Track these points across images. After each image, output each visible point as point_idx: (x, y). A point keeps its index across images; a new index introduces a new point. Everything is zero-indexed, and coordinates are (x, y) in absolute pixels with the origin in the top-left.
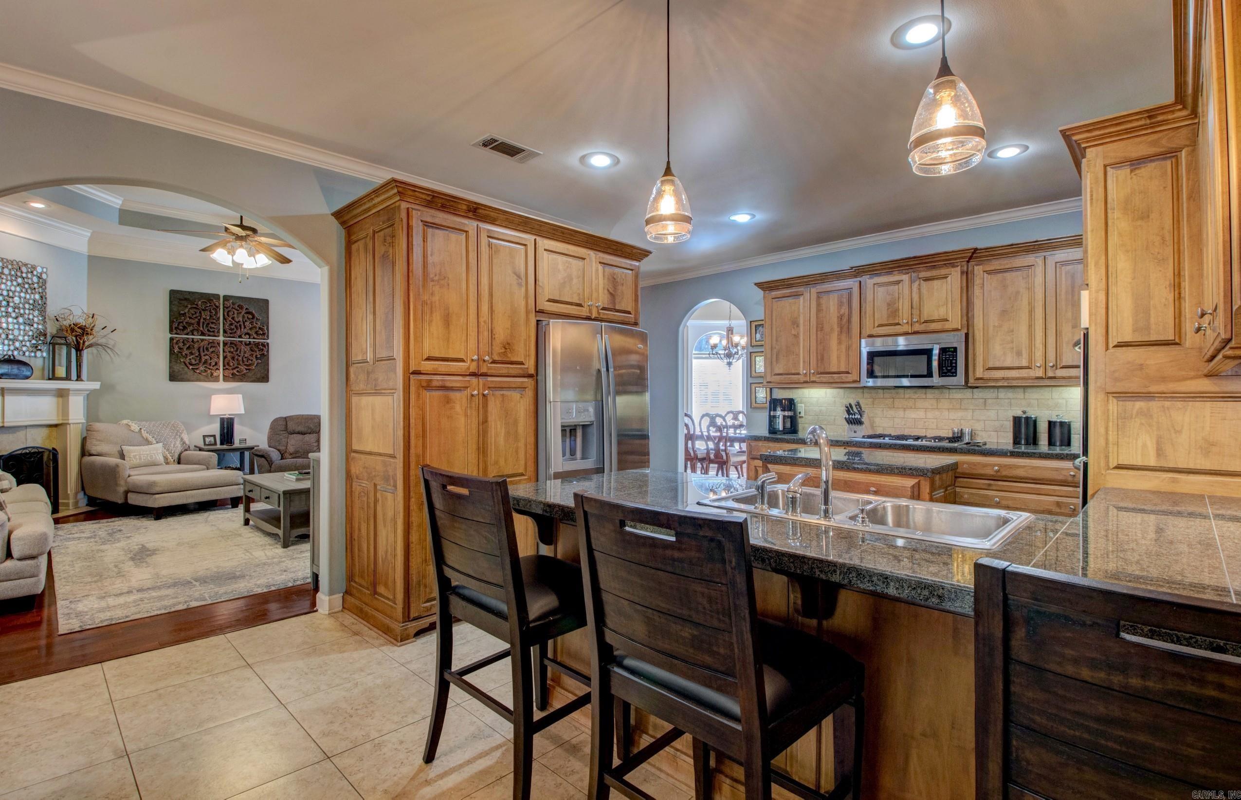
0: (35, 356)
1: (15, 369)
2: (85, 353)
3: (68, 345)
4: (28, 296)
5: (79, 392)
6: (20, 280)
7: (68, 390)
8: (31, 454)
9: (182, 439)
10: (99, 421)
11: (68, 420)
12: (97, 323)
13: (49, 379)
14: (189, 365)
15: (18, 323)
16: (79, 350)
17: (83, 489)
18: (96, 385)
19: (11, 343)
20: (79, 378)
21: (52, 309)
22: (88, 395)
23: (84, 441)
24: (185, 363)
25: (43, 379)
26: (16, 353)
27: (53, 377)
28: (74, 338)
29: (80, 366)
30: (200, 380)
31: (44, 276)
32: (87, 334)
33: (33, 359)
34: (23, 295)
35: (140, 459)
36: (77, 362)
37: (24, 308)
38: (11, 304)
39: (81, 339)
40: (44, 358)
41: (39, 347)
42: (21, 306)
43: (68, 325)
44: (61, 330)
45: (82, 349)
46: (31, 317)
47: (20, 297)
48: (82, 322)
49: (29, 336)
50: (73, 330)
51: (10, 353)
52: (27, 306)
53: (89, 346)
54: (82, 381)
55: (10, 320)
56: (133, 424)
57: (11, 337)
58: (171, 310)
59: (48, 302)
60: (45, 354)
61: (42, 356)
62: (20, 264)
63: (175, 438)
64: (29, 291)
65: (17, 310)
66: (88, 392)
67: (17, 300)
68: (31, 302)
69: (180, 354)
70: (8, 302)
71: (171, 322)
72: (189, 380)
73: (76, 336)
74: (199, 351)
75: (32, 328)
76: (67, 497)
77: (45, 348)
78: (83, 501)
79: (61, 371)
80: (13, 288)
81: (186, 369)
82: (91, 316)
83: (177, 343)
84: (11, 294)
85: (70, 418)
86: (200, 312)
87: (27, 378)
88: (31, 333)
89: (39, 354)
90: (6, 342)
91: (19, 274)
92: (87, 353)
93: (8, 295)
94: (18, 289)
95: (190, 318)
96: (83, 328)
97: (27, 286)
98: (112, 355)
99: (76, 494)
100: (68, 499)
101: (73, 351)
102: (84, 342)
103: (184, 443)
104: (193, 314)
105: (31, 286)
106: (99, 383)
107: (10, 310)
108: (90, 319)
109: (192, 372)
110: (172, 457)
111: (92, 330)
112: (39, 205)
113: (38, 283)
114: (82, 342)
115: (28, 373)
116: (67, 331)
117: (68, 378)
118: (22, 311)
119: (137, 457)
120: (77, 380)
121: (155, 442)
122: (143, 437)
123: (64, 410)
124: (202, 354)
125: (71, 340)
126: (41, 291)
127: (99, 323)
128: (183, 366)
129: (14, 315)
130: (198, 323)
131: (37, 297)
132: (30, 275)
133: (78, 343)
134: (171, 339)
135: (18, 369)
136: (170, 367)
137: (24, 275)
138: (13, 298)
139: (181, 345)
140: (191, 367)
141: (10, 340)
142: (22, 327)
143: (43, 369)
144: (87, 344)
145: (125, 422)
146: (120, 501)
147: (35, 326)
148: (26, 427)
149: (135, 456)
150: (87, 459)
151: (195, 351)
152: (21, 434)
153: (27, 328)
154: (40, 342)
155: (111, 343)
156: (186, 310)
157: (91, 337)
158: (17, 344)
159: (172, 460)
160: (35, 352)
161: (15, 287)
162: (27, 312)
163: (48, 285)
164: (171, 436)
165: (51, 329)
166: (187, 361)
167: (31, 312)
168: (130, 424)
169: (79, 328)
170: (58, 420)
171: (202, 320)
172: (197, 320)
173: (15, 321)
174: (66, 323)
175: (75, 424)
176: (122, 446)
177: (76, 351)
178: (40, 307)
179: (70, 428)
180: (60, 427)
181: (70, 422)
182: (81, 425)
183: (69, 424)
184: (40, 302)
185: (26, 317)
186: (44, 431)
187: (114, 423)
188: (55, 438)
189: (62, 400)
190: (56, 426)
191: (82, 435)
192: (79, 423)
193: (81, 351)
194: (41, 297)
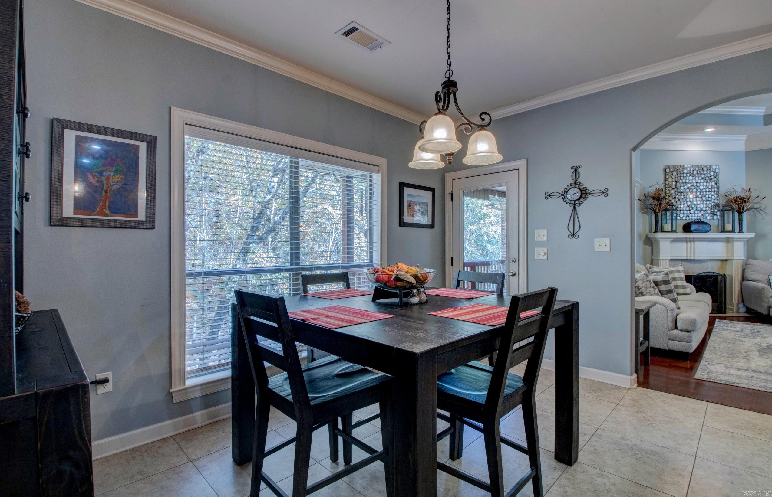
0: (713, 219)
1: (701, 227)
2: (745, 215)
3: (733, 210)
4: (708, 184)
5: (739, 239)
6: (703, 176)
7: (733, 238)
8: (710, 277)
10: (755, 258)
11: (733, 257)
13: (722, 232)
15: (703, 201)
16: (740, 212)
17: (743, 301)
18: (752, 235)
19: (699, 212)
20: (741, 231)
21: (722, 191)
22: (747, 241)
23: (744, 270)
25: (718, 232)
26: (702, 218)
27: (724, 231)
28: (737, 206)
29: (741, 223)
31: (717, 171)
32: (745, 202)
33: (712, 221)
34: (705, 184)
36: (739, 221)
37: (706, 192)
38: (699, 190)
39: (741, 206)
40: (719, 219)
41: (715, 213)
42: (704, 190)
43: (732, 198)
44: (728, 201)
45: (742, 212)
46: (710, 196)
47: (703, 186)
48: (741, 195)
49: (709, 207)
50: (736, 201)
51: (698, 218)
52: (707, 190)
53: (747, 210)
54: (743, 232)
55: (698, 199)
57: (699, 209)
59: (720, 186)
60: (719, 217)
61: (717, 219)
62: (703, 166)
64: (708, 181)
65: (702, 193)
66: (747, 240)
68: (710, 187)
70: (697, 189)
73: (738, 204)
75: (711, 202)
76: (732, 304)
77: (718, 214)
78: (742, 310)
79: (729, 227)
80: (699, 181)
82: (748, 190)
84: (698, 184)
85: (735, 256)
87: (708, 231)
88: (710, 206)
89: (715, 217)
90: (696, 212)
91: (702, 172)
92: (747, 214)
93: (697, 186)
94: (702, 181)
96: (742, 199)
97: (707, 178)
98: (764, 215)
99: (738, 304)
100: (733, 306)
101: (736, 214)
102: (743, 207)
105: (710, 178)
106: (754, 233)
107: (698, 193)
108: (747, 192)
111: (748, 199)
112: (710, 130)
113: (713, 175)
114: (742, 208)
115: (708, 229)
116: (732, 201)
117: (733, 231)
118: (705, 193)
120: (739, 232)
123: (731, 250)
125: (735, 207)
126: (715, 180)
127: (753, 195)
129: (700, 196)
131: (713, 183)
132: (708, 172)
133: (740, 208)
135: (702, 227)
137: (705, 172)
138: (699, 186)
141: (698, 210)
142: (705, 202)
143: (718, 226)
144: (745, 209)
146: (765, 313)
147: (713, 200)
148: (708, 260)
150: (745, 282)
152: (705, 264)
153: (708, 203)
154: (716, 210)
155: (763, 207)
157: (747, 204)
158: (702, 212)
160: (713, 216)
161: (700, 180)
162: (708, 193)
163: (720, 175)
165: (722, 201)
167: (710, 193)
169: (739, 199)
170: (727, 257)
173: (701, 199)
174: (732, 197)
175: (738, 259)
176: (770, 277)
177: (739, 214)
178: (716, 190)
179: (734, 262)
180: (728, 262)
181: (735, 258)
182: (742, 260)
183: (734, 260)
184: (715, 186)
185: (707, 196)
186: (719, 263)
187: (766, 260)
188: (726, 268)
189: (729, 245)
190: (726, 260)
191: (742, 267)
192: (741, 259)
193: (741, 213)
194: (716, 184)
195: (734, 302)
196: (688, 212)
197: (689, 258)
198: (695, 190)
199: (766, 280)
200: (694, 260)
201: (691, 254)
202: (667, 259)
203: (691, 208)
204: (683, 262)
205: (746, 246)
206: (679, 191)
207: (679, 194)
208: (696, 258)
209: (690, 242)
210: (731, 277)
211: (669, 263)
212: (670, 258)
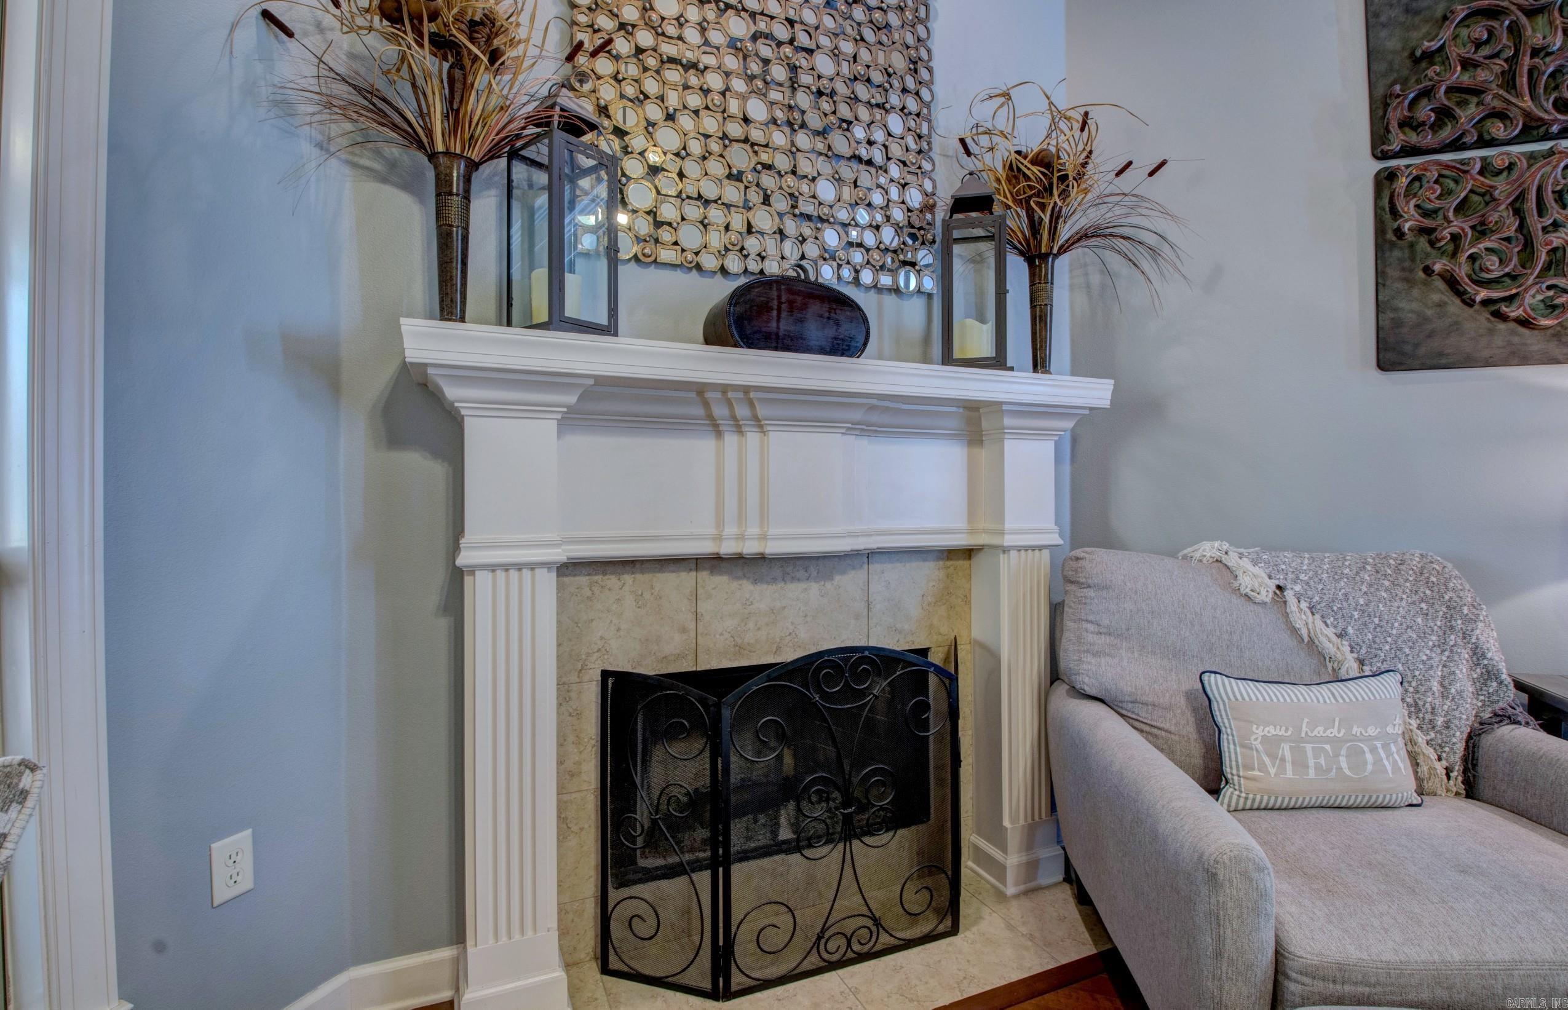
0: (897, 287)
1: (812, 319)
2: (1063, 268)
3: (999, 238)
4: (864, 55)
7: (996, 407)
9: (1478, 654)
10: (1109, 541)
11: (1001, 533)
12: (1098, 147)
14: (1470, 288)
15: (830, 154)
16: (1038, 258)
18: (1100, 393)
20: (1040, 363)
22: (1074, 428)
23: (1056, 619)
24: (1452, 283)
26: (821, 267)
27: (946, 354)
28: (1022, 212)
29: (1043, 315)
30: (1524, 359)
32: (1065, 185)
33: (884, 297)
34: (847, 47)
35: (1300, 764)
36: (1032, 305)
37: (853, 99)
39: (1043, 207)
40: (930, 296)
41: (909, 255)
42: (841, 88)
43: (999, 161)
44: (977, 180)
45: (1049, 255)
46: (879, 136)
47: (835, 54)
48: (1048, 142)
50: (1017, 181)
52: (862, 91)
53: (1072, 242)
54: (1050, 371)
55: (803, 140)
56: (1246, 563)
58: (1372, 54)
59: (936, 86)
60: (924, 280)
61: (918, 287)
63: (1442, 645)
64: (869, 35)
66: (1071, 419)
67: (824, 64)
69: (1423, 243)
70: (794, 69)
71: (1379, 106)
72: (1467, 362)
73: (1027, 202)
74: (1518, 212)
75: (881, 176)
77: (927, 259)
79: (975, 335)
81: (1455, 305)
82: (1078, 118)
83: (1409, 193)
85: (1008, 526)
86: (1515, 30)
87: (848, 351)
88: (877, 196)
89: (907, 277)
90: (790, 226)
95: (1467, 64)
96: (1049, 165)
98: (1152, 272)
101: (1017, 268)
102: (1056, 217)
103: (1490, 674)
104: (1478, 45)
105: (877, 15)
106: (1110, 384)
108: (1076, 129)
109: (1483, 317)
110: (1439, 748)
111: (1080, 170)
114: (1047, 220)
115: (851, 338)
116: (997, 182)
117: (998, 361)
118: (844, 111)
119: (1286, 750)
120: (1032, 369)
121: (1350, 666)
122: (1294, 631)
123: (988, 491)
124: (1536, 223)
125: (1010, 219)
126: (910, 40)
128: (1439, 292)
130: (1509, 81)
131: (899, 62)
133: (1035, 228)
134: (1385, 180)
135: (817, 320)
136: (1380, 307)
139: (1430, 195)
140: (1483, 294)
141: (806, 217)
142: (846, 171)
144: (1065, 232)
145: (1209, 549)
148: (865, 557)
149: (1271, 743)
150: (1063, 710)
151: (1501, 215)
152: (846, 585)
154: (912, 233)
155: (1151, 224)
156: (1446, 34)
157: (1078, 200)
158: (831, 237)
159: (1440, 768)
160: (896, 271)
162: (864, 113)
164: (1423, 636)
165: (948, 184)
166: (1462, 270)
167: (878, 114)
168: (1232, 560)
169: (1034, 162)
170: (972, 532)
171: (1526, 62)
172: (1499, 65)
173: (820, 146)
174: (996, 154)
175: (1026, 548)
176: (1211, 680)
177: (1030, 261)
178: (912, 105)
179: (1008, 564)
180: (978, 560)
181: (1008, 540)
182: (1046, 553)
183: (1005, 550)
184: (910, 83)
185: (859, 132)
186: (928, 573)
187: (1173, 555)
188: (967, 600)
189: (983, 454)
190: (969, 553)
191: (1050, 591)
192: (1040, 548)
193: (1044, 257)
194: (914, 65)
195: (1006, 823)
196: (738, 222)
197: (728, 548)
198: (779, 73)
199: (1183, 701)
200: (761, 559)
201: (741, 518)
202: (532, 566)
203: (755, 197)
204: (704, 575)
205: (1067, 468)
206: (669, 49)
207: (673, 75)
208: (772, 548)
209: (739, 430)
210: (991, 657)
211: (560, 588)
212: (560, 555)
